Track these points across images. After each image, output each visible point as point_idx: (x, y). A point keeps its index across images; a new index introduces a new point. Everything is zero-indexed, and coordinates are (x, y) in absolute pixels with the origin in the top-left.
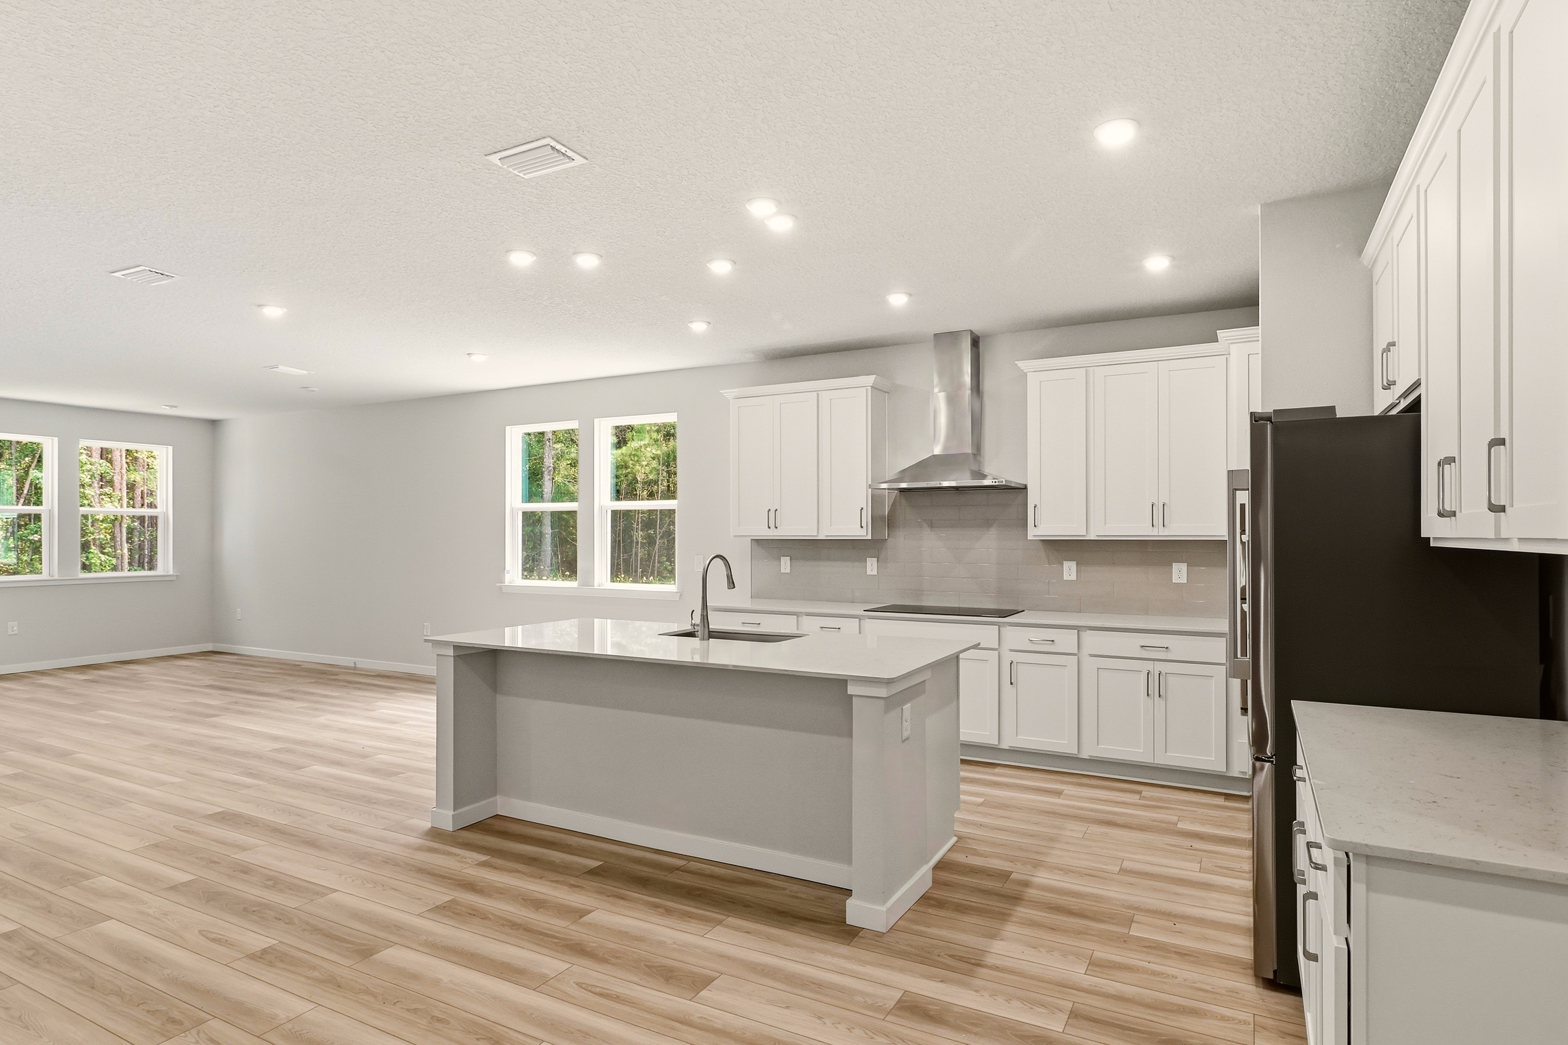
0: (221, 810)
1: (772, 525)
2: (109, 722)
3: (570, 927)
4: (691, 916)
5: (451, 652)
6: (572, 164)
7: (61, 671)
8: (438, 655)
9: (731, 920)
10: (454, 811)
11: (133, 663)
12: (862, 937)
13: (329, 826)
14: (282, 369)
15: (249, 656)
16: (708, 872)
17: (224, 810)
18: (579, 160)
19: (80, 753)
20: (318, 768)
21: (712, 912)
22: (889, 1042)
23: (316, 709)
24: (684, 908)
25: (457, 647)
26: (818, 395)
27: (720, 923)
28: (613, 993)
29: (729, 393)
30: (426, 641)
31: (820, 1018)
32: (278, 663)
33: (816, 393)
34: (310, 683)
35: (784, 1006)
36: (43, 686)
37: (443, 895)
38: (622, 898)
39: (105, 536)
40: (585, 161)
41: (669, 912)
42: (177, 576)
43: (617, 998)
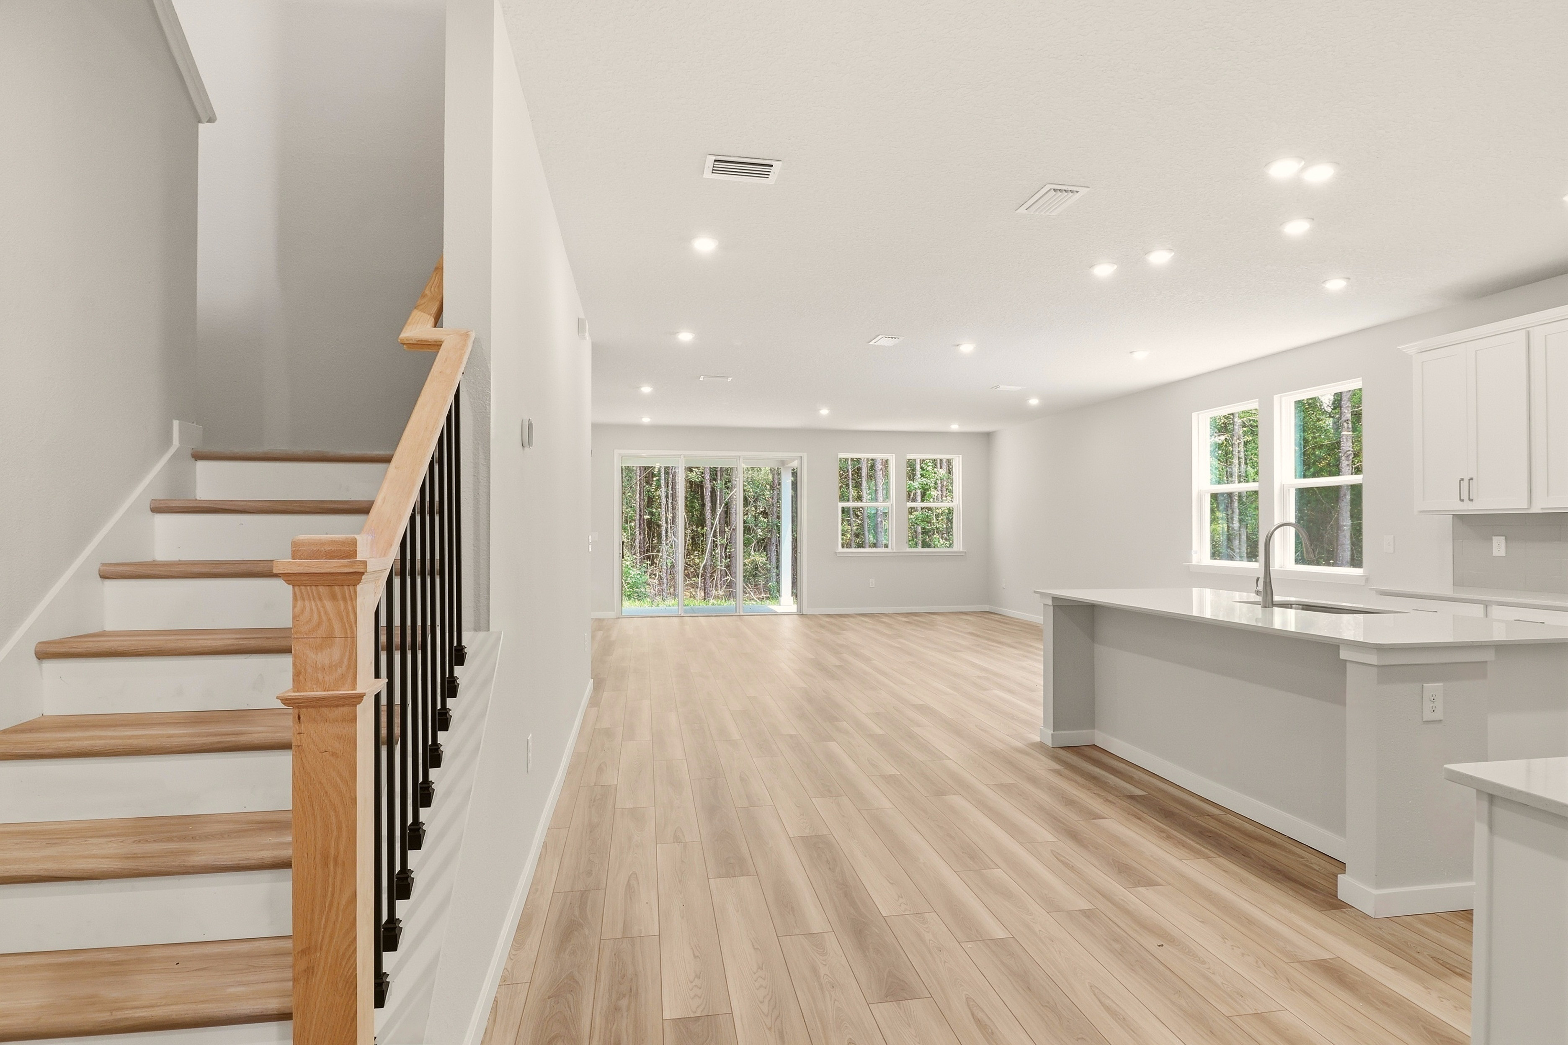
0: (922, 703)
1: (1465, 496)
2: (900, 646)
3: (1080, 822)
4: (1184, 845)
5: (1050, 602)
6: (1077, 196)
7: (897, 615)
8: (1044, 604)
9: (1222, 861)
10: (1054, 731)
11: (935, 614)
12: (1345, 913)
13: (976, 726)
14: (1002, 387)
15: (1008, 617)
16: (1237, 825)
17: (924, 703)
18: (1083, 191)
19: (875, 660)
20: (997, 692)
21: (1208, 849)
22: (1272, 975)
23: (1026, 657)
24: (1184, 838)
25: (1055, 599)
26: (1528, 334)
27: (1207, 857)
28: (1070, 863)
29: (1410, 348)
30: (1035, 592)
31: (1223, 938)
32: (1027, 624)
33: (1524, 330)
34: (1036, 639)
35: (1201, 920)
36: (884, 623)
37: (1009, 779)
38: (1139, 819)
39: (943, 525)
40: (1088, 189)
41: (1169, 837)
42: (965, 552)
43: (1072, 868)
